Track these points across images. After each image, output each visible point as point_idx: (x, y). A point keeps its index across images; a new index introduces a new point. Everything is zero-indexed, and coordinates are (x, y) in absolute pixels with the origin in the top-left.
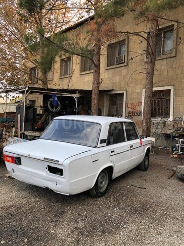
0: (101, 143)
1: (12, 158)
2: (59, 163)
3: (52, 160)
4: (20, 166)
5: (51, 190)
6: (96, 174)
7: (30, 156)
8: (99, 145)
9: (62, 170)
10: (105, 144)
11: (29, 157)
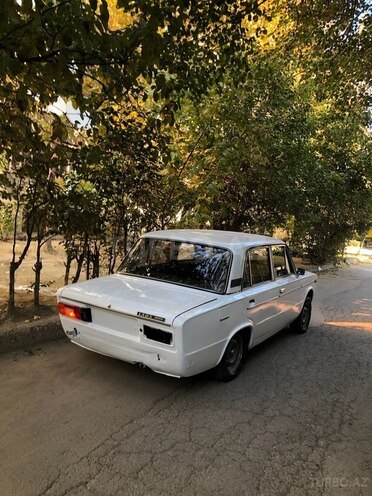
0: (232, 286)
1: (75, 309)
2: (166, 322)
3: (153, 317)
4: (89, 325)
5: (147, 367)
6: (225, 342)
7: (112, 308)
8: (229, 290)
9: (171, 335)
10: (239, 288)
11: (109, 310)
